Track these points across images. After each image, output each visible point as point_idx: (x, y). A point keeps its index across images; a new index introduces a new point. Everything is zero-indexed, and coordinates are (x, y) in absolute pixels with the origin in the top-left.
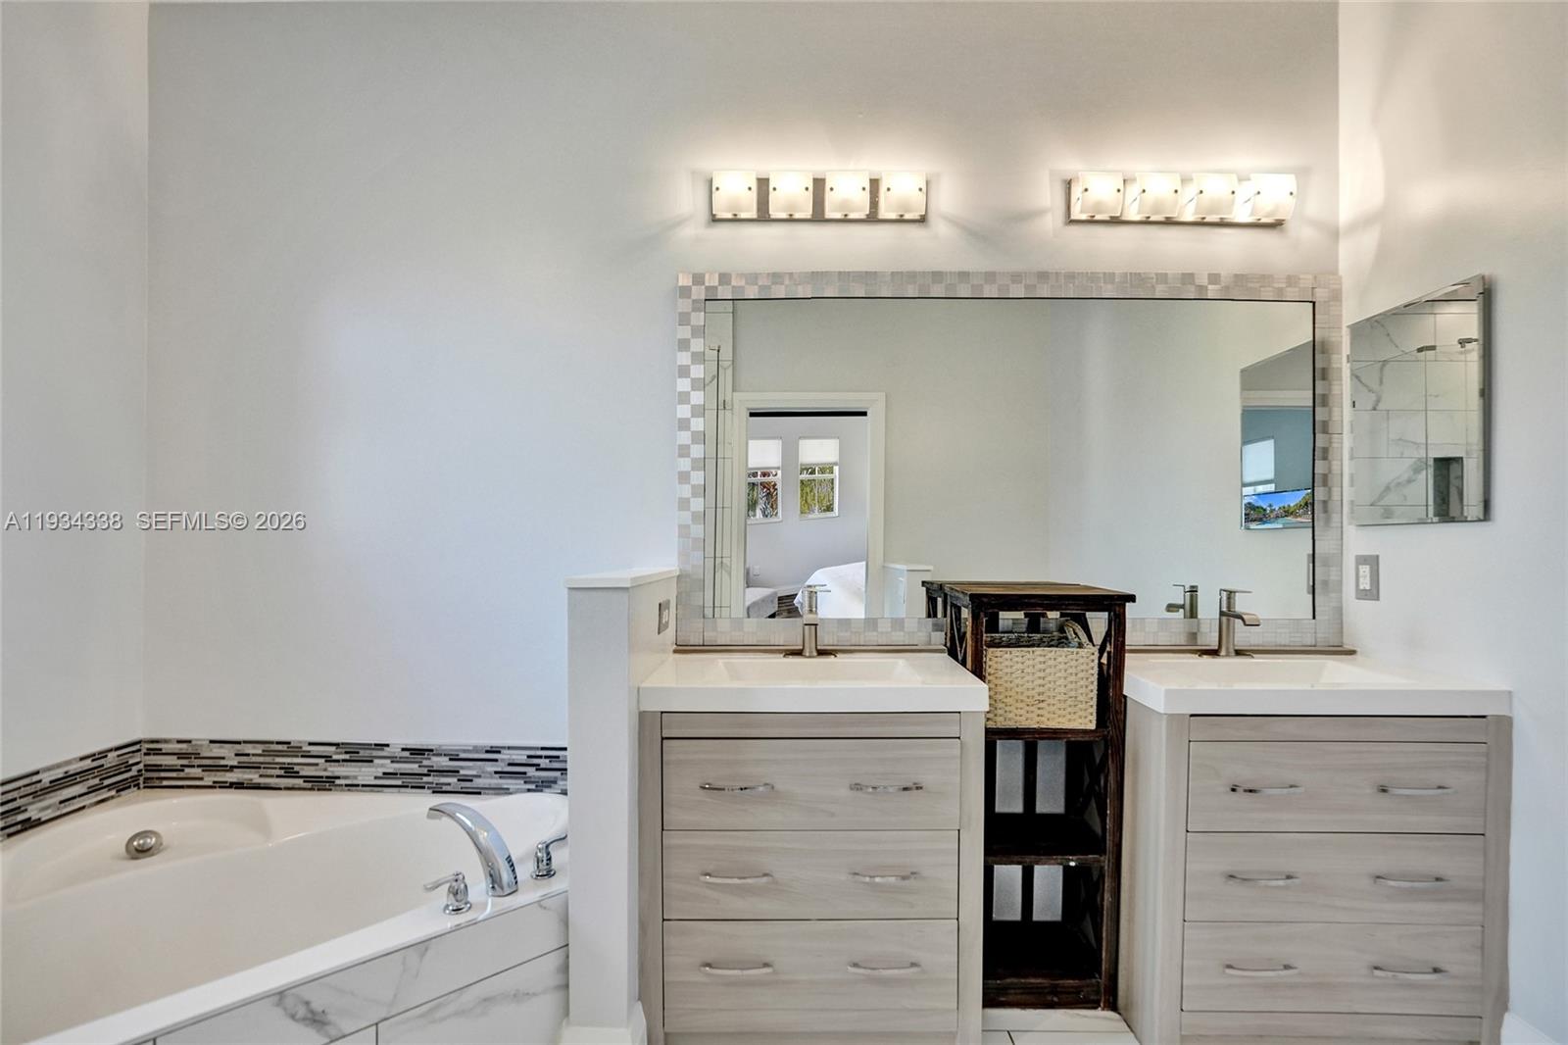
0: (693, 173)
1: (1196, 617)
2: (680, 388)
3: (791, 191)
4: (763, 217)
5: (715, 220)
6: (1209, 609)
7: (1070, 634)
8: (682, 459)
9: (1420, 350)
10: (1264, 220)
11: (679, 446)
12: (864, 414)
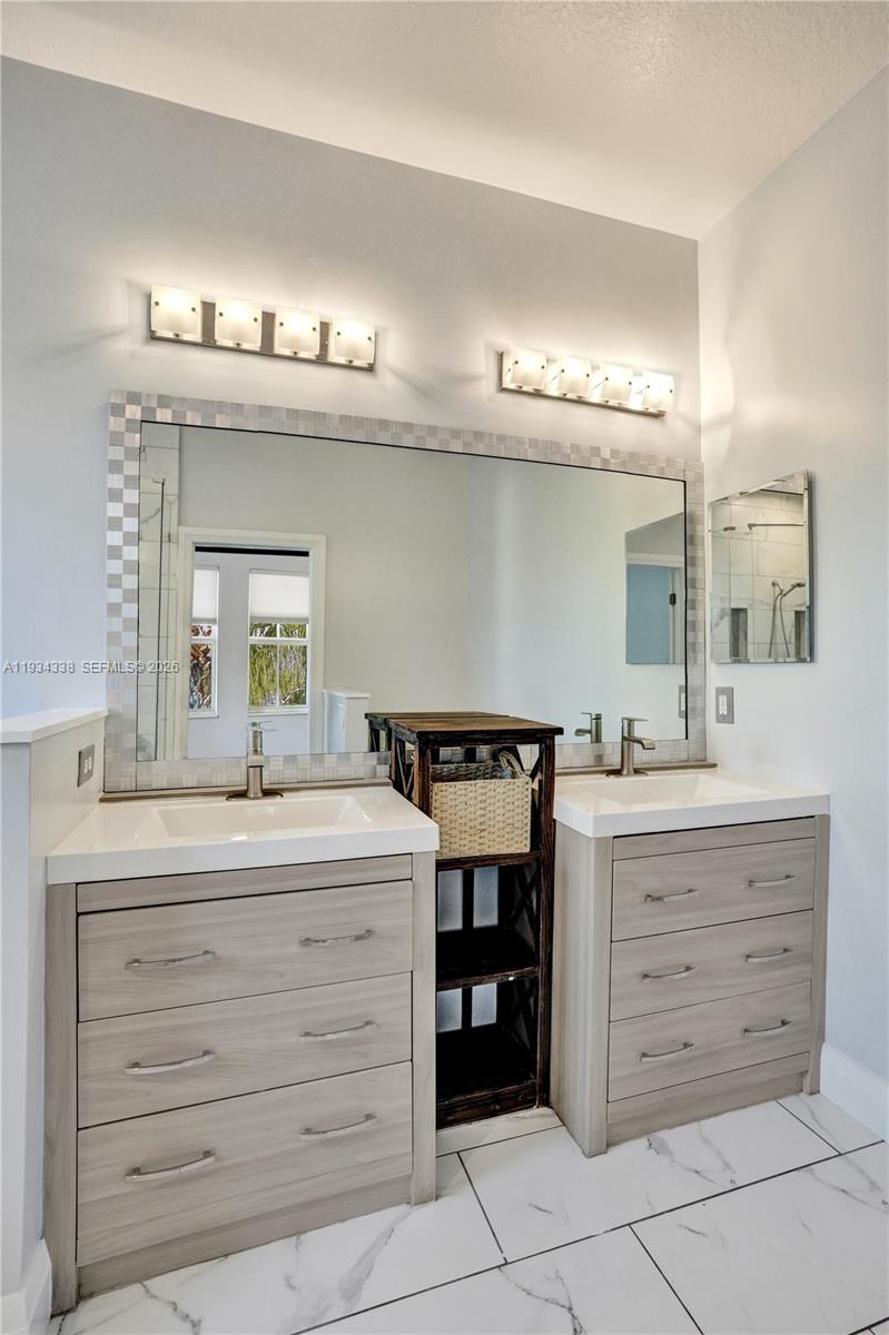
0: (130, 284)
1: (600, 742)
2: (110, 513)
3: (239, 318)
4: (208, 342)
5: (153, 337)
6: (612, 734)
7: (504, 762)
8: (113, 590)
9: (726, 529)
10: (651, 410)
11: (109, 575)
12: (306, 554)
